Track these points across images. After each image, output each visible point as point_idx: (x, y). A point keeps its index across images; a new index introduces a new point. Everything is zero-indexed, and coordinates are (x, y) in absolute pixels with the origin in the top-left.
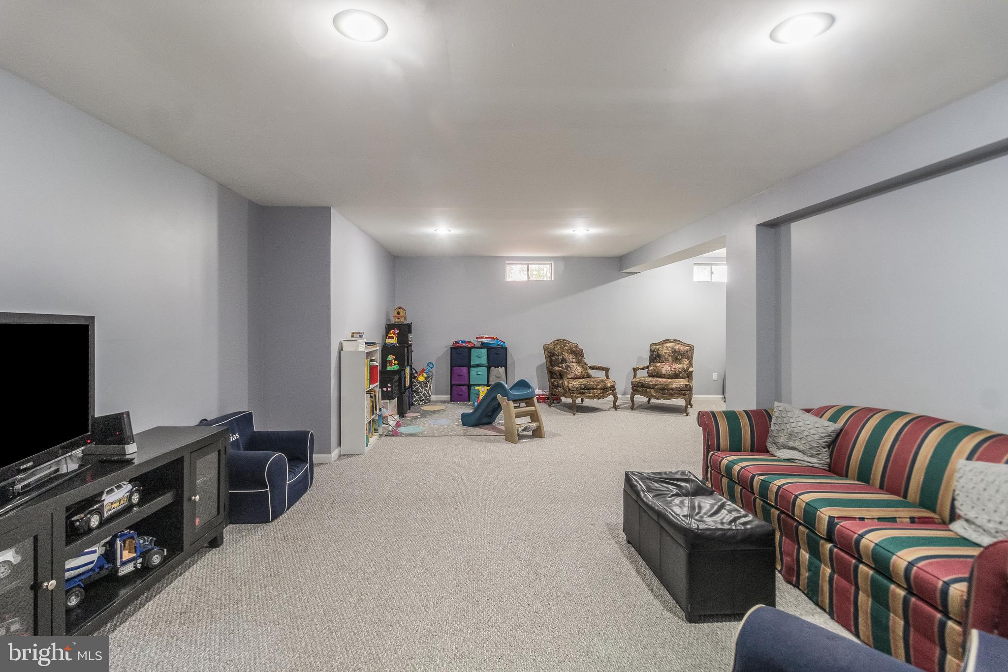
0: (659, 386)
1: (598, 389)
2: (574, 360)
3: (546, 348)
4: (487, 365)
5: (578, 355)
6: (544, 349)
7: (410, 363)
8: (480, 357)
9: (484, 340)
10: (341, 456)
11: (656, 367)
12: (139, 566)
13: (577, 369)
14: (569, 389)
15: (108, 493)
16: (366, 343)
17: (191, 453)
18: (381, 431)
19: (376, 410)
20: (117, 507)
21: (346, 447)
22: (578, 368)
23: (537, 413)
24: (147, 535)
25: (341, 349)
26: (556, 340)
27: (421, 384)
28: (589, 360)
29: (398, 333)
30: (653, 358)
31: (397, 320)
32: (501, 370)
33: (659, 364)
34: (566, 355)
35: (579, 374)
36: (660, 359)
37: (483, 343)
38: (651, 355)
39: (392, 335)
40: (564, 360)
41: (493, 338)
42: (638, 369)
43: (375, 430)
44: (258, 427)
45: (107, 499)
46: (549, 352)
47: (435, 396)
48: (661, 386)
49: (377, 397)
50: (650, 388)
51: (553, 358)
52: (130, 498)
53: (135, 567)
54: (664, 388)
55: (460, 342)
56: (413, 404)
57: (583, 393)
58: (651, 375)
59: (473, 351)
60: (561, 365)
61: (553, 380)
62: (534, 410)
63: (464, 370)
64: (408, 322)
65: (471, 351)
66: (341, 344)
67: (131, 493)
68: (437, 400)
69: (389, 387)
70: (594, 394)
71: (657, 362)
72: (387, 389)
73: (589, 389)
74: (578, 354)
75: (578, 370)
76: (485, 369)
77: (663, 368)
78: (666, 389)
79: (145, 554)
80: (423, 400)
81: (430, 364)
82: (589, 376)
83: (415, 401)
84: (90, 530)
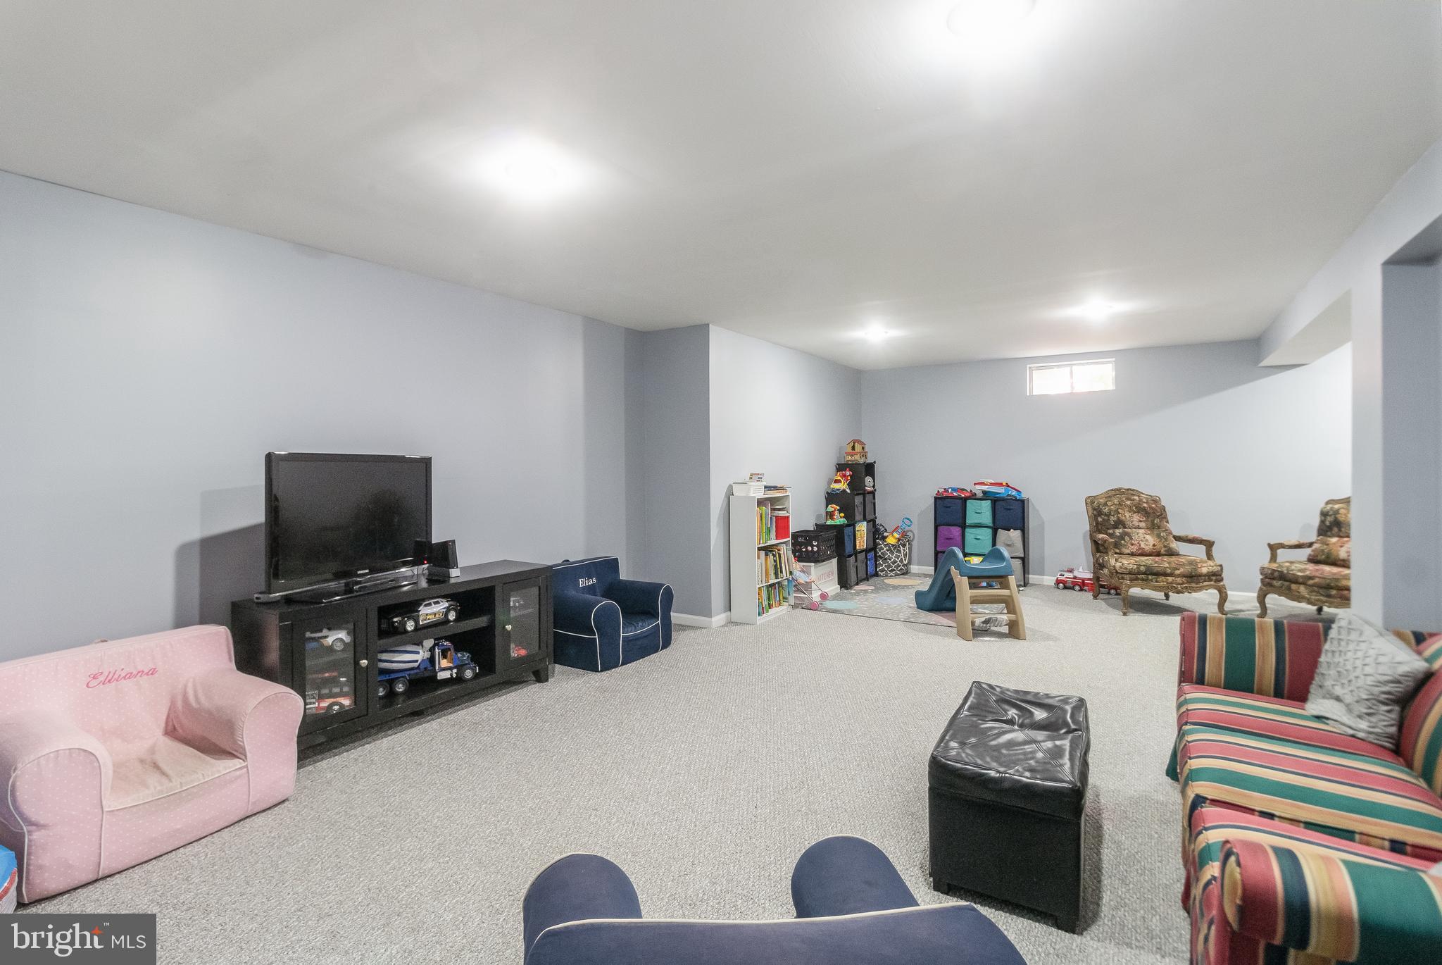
0: (1317, 580)
1: (1178, 576)
2: (1142, 525)
3: (1090, 501)
4: (991, 525)
5: (1152, 515)
6: (1086, 504)
7: (869, 517)
8: (980, 512)
9: (985, 488)
10: (731, 623)
11: (1328, 545)
12: (454, 675)
13: (1145, 539)
14: (1117, 572)
15: (426, 605)
16: (766, 487)
17: (504, 584)
18: (792, 601)
19: (781, 572)
20: (431, 619)
21: (736, 613)
22: (1148, 537)
23: (1013, 600)
24: (466, 652)
25: (730, 493)
26: (1112, 490)
27: (889, 547)
28: (1175, 527)
29: (851, 476)
30: (1325, 528)
31: (850, 458)
32: (1015, 535)
33: (1334, 540)
34: (1126, 515)
35: (1148, 548)
36: (1340, 530)
37: (985, 493)
38: (1322, 522)
39: (839, 478)
40: (1120, 523)
41: (1001, 484)
42: (1282, 546)
43: (784, 598)
44: (624, 575)
45: (423, 610)
46: (1094, 509)
47: (917, 567)
48: (1323, 582)
49: (782, 556)
50: (1296, 582)
51: (1100, 519)
52: (446, 614)
53: (451, 675)
54: (1328, 585)
55: (950, 490)
56: (876, 575)
57: (1143, 580)
58: (1313, 560)
59: (969, 502)
60: (1111, 531)
61: (1098, 554)
62: (1009, 594)
63: (956, 531)
64: (869, 460)
65: (966, 503)
66: (730, 487)
67: (448, 610)
68: (920, 572)
69: (815, 546)
70: (1168, 583)
71: (1333, 536)
72: (813, 549)
73: (1157, 574)
74: (1154, 515)
75: (1147, 540)
76: (989, 531)
77: (1341, 546)
78: (1332, 588)
79: (460, 667)
80: (893, 570)
81: (905, 520)
82: (1171, 553)
83: (882, 571)
84: (406, 632)
